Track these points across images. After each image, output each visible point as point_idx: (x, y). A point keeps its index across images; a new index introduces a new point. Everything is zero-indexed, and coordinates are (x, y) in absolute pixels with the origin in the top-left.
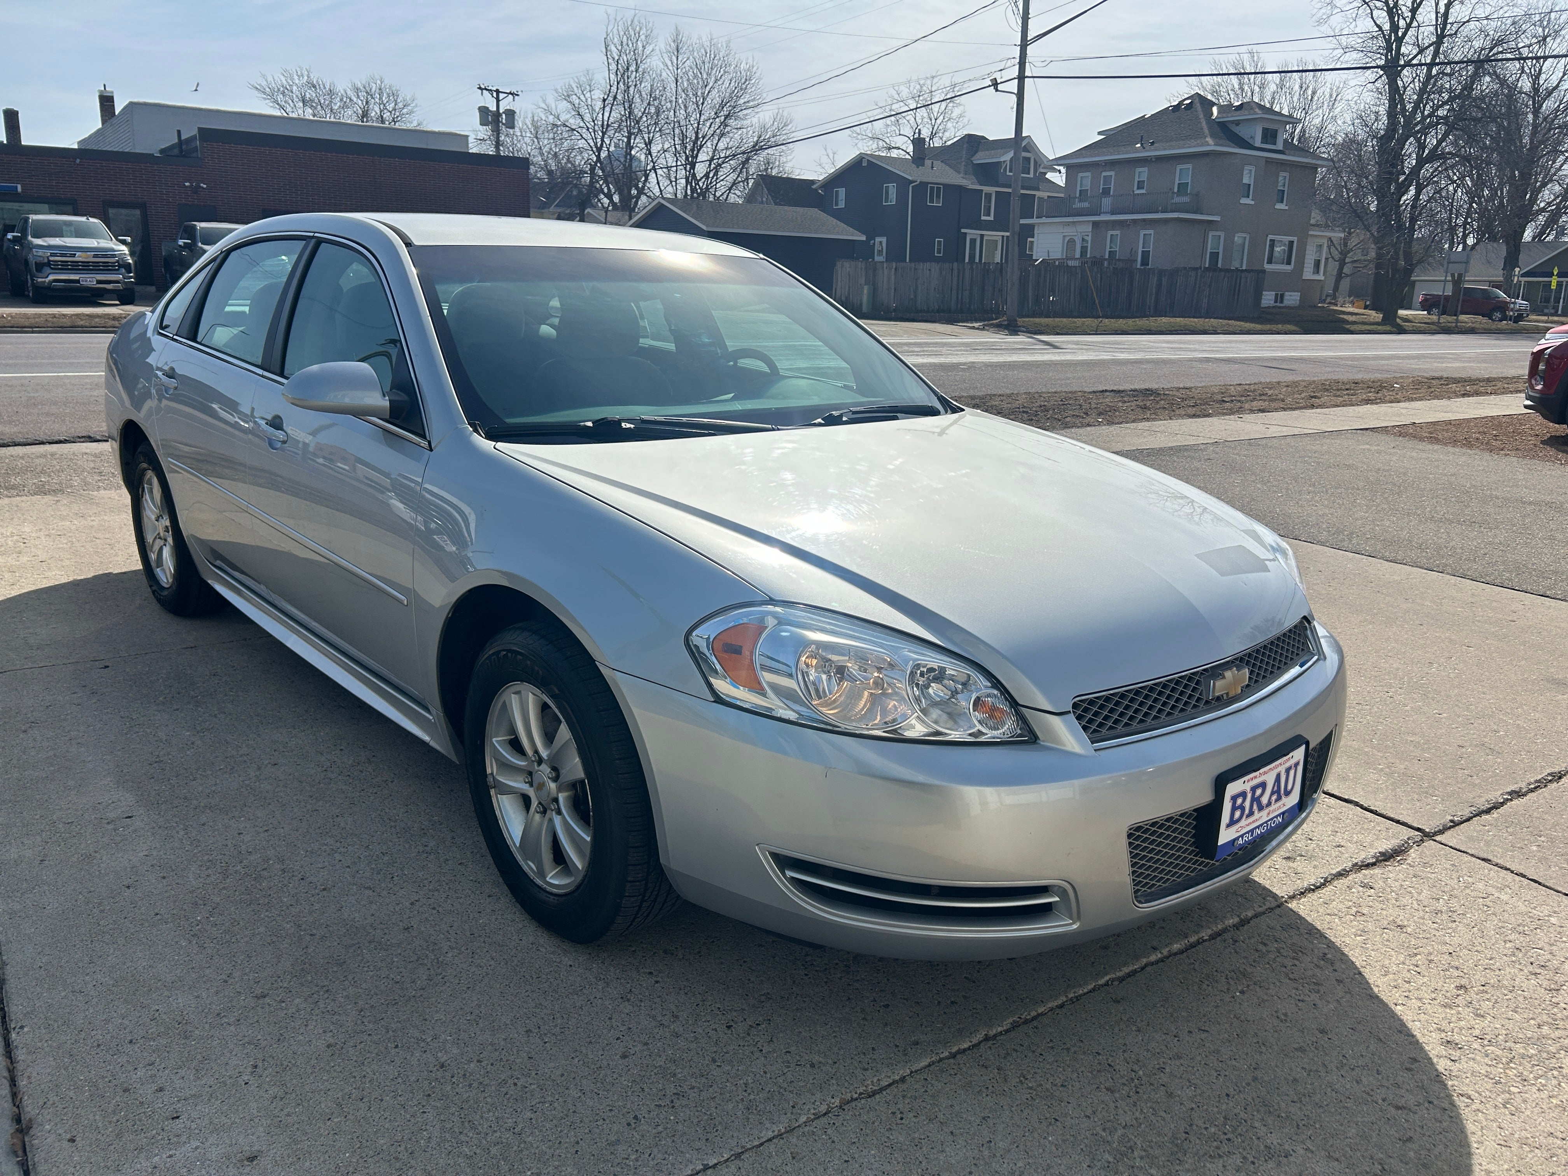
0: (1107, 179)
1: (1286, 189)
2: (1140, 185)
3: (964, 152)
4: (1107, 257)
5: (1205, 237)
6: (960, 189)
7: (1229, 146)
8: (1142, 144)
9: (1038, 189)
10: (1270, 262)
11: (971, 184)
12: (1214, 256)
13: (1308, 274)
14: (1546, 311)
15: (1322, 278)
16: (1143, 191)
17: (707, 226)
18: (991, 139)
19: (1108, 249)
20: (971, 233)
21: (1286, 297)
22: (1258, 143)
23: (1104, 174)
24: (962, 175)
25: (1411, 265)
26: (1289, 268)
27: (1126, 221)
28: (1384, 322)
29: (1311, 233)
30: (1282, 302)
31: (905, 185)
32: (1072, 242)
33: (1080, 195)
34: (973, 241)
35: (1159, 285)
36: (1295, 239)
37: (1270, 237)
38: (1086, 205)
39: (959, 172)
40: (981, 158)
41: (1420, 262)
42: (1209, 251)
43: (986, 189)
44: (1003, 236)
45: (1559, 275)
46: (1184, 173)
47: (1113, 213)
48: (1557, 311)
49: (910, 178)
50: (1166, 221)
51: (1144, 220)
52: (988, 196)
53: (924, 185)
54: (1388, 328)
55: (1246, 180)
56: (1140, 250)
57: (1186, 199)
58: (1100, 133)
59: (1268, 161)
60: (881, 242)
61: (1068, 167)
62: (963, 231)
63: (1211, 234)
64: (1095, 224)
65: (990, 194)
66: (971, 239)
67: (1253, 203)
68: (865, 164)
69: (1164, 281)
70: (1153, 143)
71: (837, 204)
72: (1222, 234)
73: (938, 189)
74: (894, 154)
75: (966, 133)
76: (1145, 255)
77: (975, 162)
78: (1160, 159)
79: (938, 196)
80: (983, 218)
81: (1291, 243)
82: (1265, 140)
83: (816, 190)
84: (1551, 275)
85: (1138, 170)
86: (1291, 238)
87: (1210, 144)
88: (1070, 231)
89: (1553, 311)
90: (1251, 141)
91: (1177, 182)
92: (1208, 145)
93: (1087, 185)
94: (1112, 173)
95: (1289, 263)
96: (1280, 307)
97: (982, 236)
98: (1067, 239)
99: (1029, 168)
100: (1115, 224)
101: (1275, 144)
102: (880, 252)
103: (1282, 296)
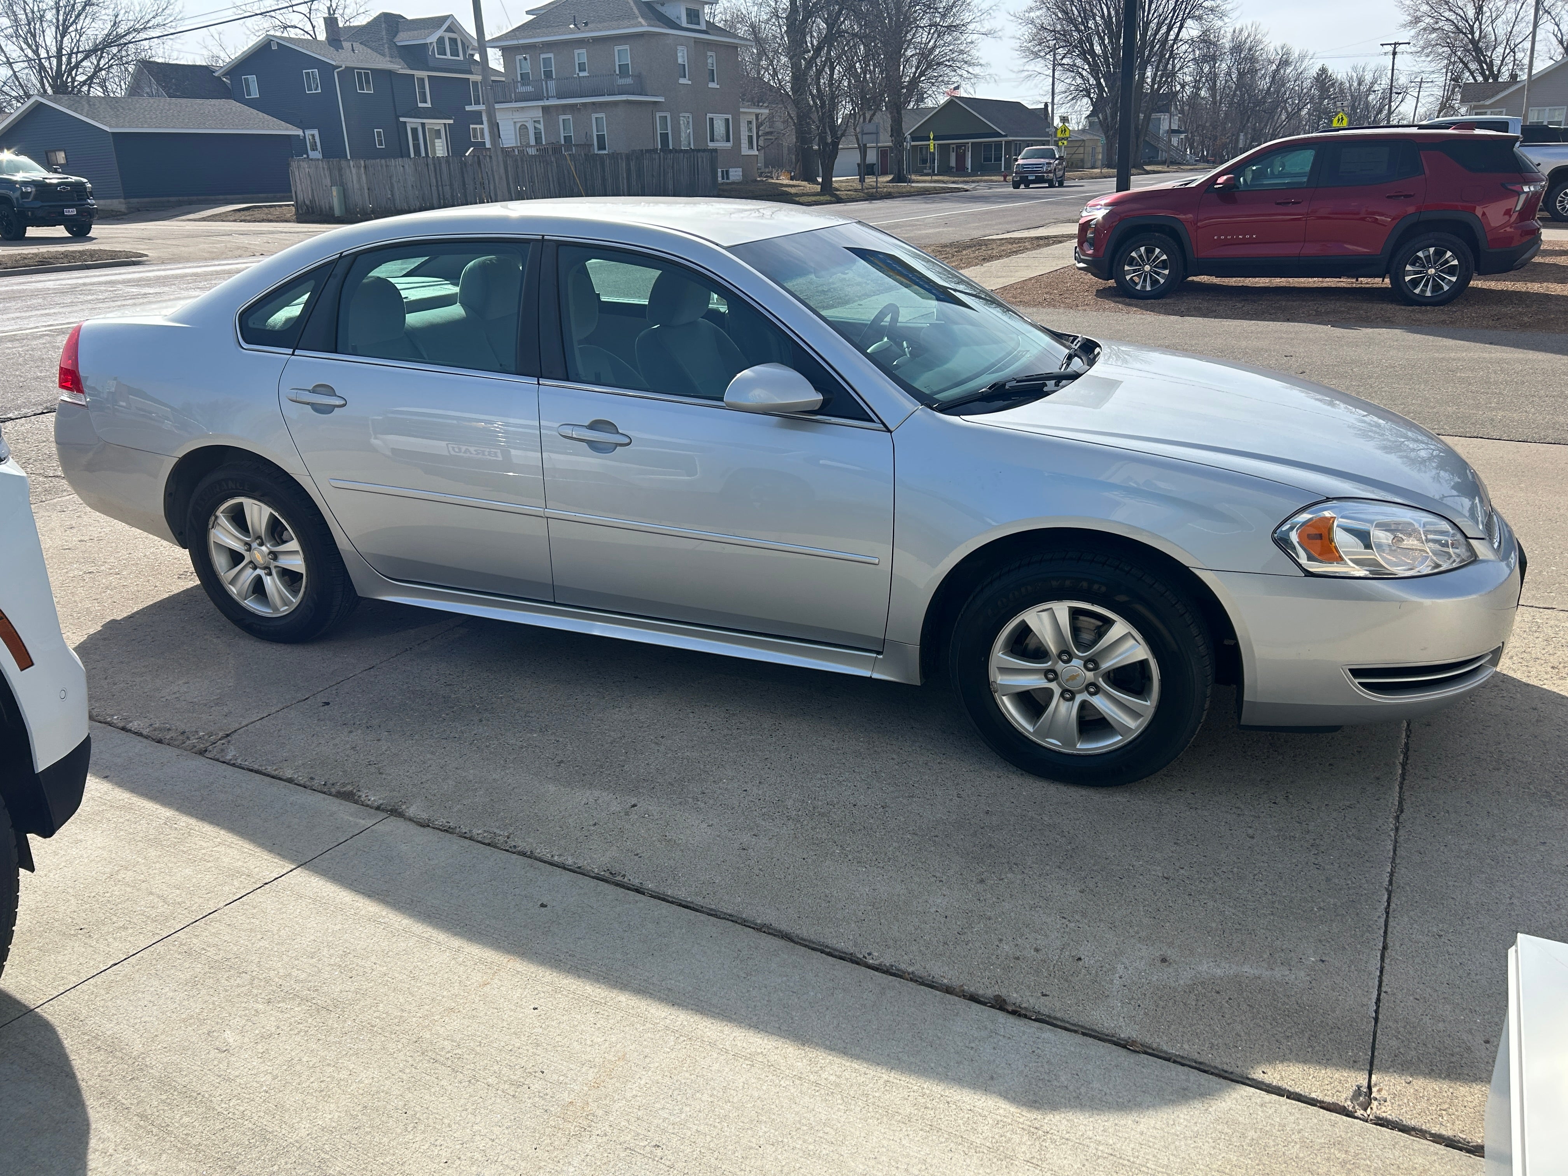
0: (547, 61)
1: (715, 68)
2: (582, 68)
3: (384, 33)
4: (563, 142)
5: (653, 118)
6: (390, 73)
7: (659, 27)
8: (575, 25)
9: (471, 73)
10: (712, 140)
11: (399, 67)
12: (664, 137)
13: (745, 151)
14: (925, 171)
15: (756, 153)
16: (585, 74)
17: (110, 126)
18: (409, 17)
19: (562, 135)
20: (411, 122)
21: (731, 174)
22: (684, 24)
23: (542, 56)
24: (388, 59)
25: (837, 138)
26: (729, 145)
27: (576, 105)
28: (824, 191)
29: (742, 110)
30: (728, 178)
31: (326, 69)
32: (524, 128)
33: (522, 79)
34: (414, 131)
35: (629, 171)
36: (729, 116)
37: (709, 115)
38: (530, 89)
39: (383, 55)
40: (404, 39)
41: (843, 135)
42: (659, 132)
43: (418, 74)
44: (445, 124)
45: (934, 139)
46: (622, 54)
47: (559, 97)
48: (934, 171)
49: (334, 63)
50: (616, 103)
51: (593, 103)
52: (421, 80)
53: (350, 70)
54: (828, 198)
55: (680, 61)
56: (595, 133)
57: (629, 81)
58: (528, 13)
59: (697, 41)
60: (313, 136)
61: (505, 50)
62: (402, 119)
63: (658, 115)
64: (545, 109)
65: (422, 80)
66: (412, 129)
67: (690, 82)
68: (274, 47)
69: (632, 164)
70: (586, 24)
71: (249, 94)
72: (668, 115)
73: (366, 74)
74: (292, 33)
75: (381, 12)
76: (601, 138)
77: (399, 44)
78: (596, 40)
79: (368, 82)
80: (420, 105)
81: (727, 120)
82: (690, 22)
83: (219, 78)
84: (929, 140)
85: (577, 52)
86: (727, 116)
87: (643, 26)
88: (520, 117)
89: (930, 171)
90: (677, 22)
91: (617, 64)
92: (642, 26)
93: (527, 68)
94: (551, 55)
95: (728, 140)
96: (728, 184)
97: (423, 125)
98: (518, 125)
99: (457, 50)
100: (565, 108)
101: (698, 24)
102: (314, 149)
103: (727, 172)
